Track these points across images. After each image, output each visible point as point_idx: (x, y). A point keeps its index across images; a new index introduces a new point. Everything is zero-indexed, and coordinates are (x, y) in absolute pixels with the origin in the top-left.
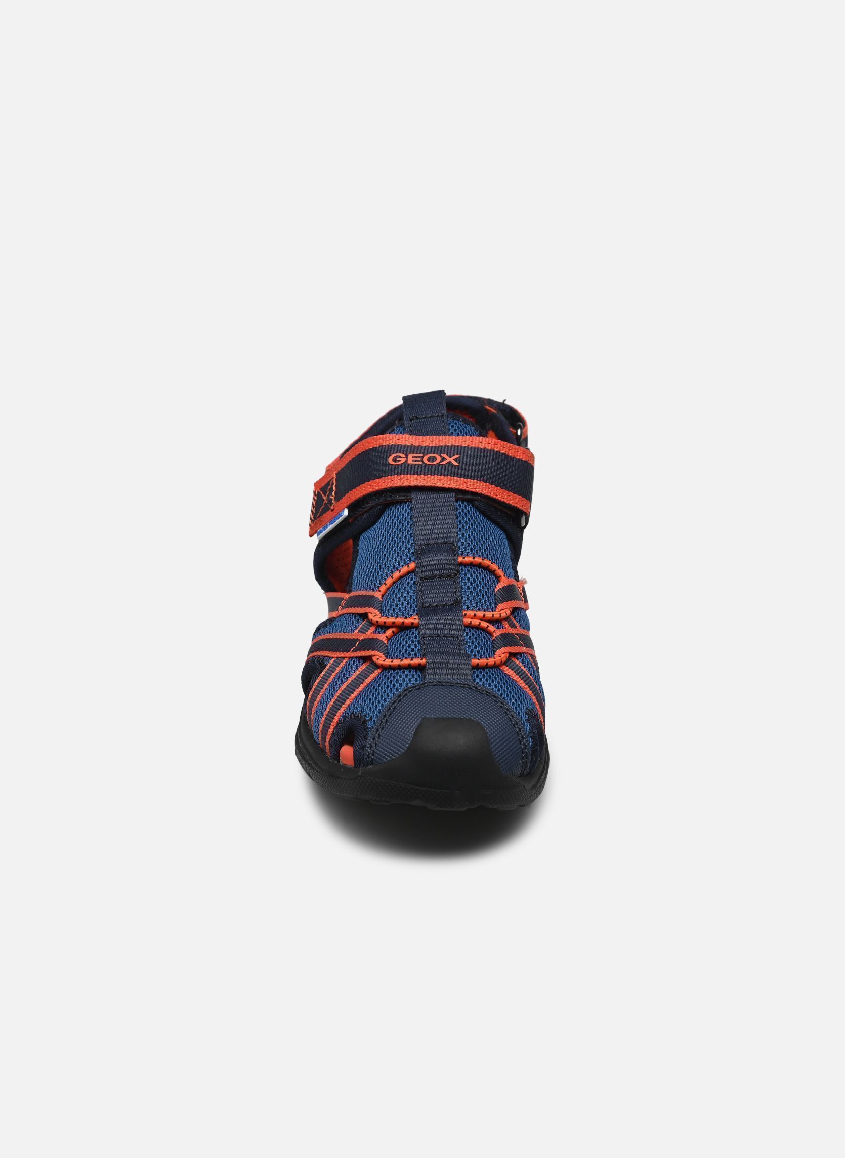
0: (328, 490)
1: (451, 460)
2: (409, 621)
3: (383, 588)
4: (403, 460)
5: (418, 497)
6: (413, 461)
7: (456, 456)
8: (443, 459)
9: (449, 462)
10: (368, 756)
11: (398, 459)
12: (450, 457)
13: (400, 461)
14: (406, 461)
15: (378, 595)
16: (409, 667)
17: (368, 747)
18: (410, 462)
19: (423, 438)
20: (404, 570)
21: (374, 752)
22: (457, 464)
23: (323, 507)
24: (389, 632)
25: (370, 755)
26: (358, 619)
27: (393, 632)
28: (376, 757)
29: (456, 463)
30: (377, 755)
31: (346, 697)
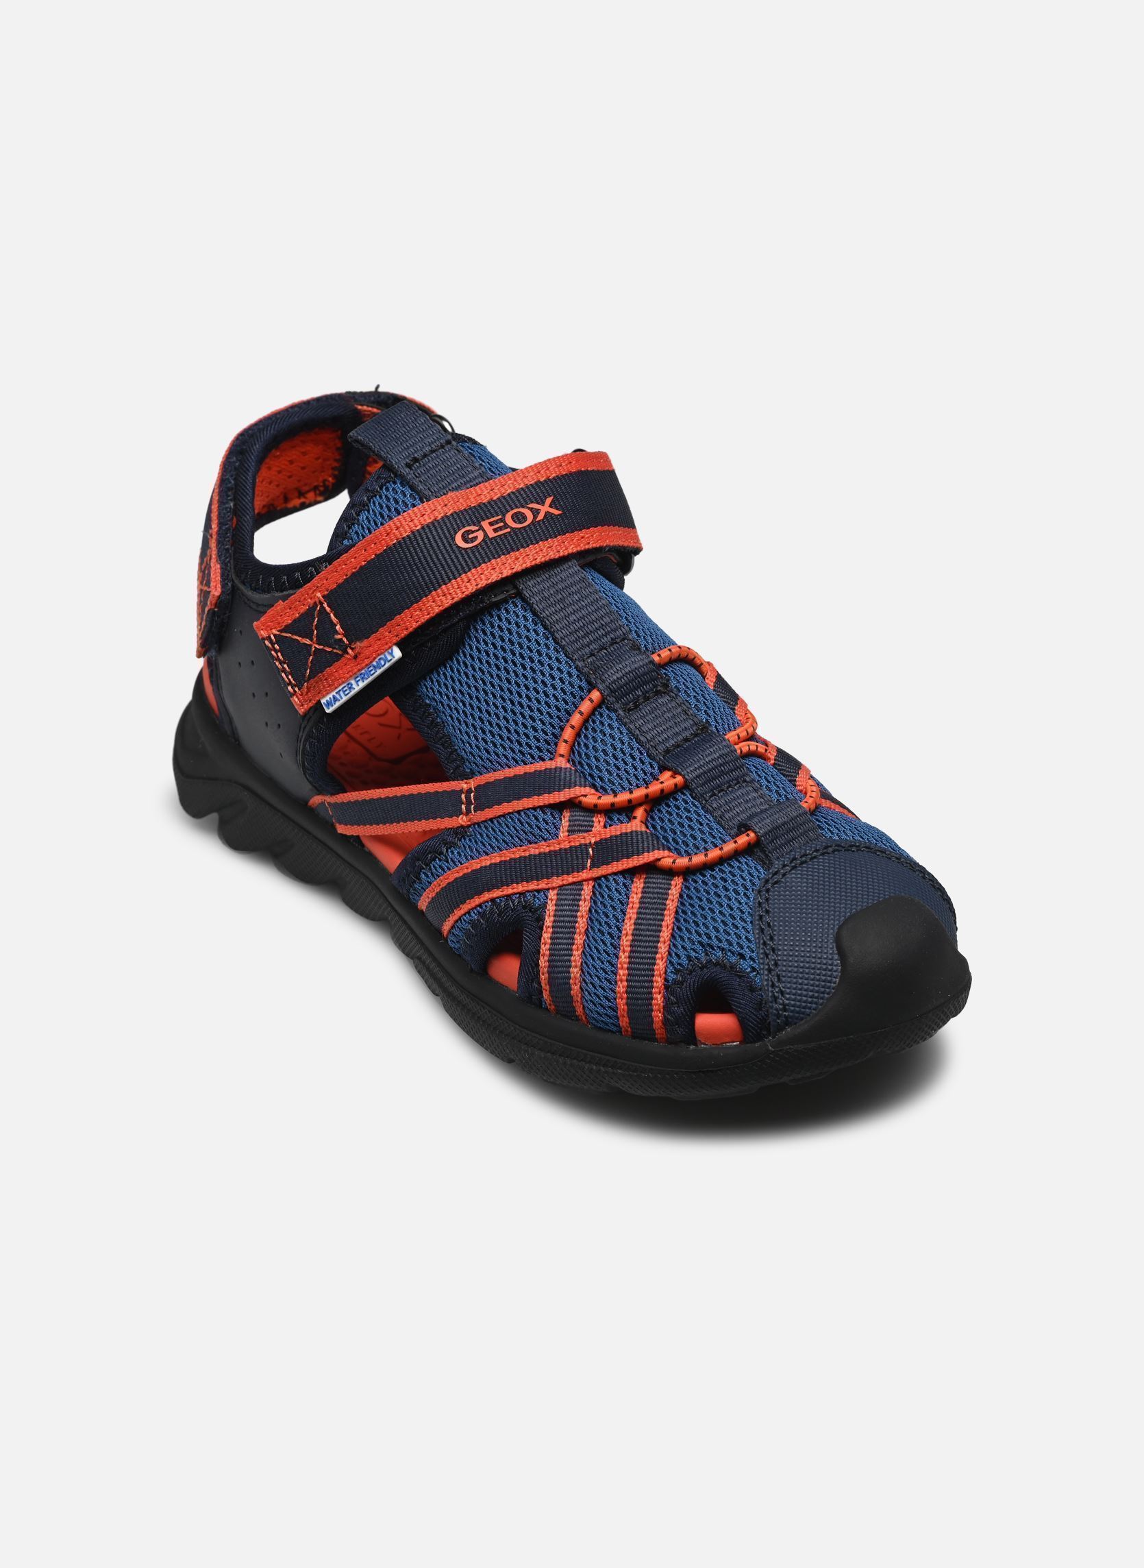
0: (314, 628)
1: (544, 509)
2: (655, 788)
3: (563, 748)
4: (480, 535)
5: (530, 587)
6: (496, 531)
7: (549, 500)
8: (536, 512)
9: (547, 513)
10: (778, 1016)
11: (471, 536)
12: (543, 503)
13: (476, 538)
14: (486, 535)
15: (561, 763)
16: (736, 854)
17: (771, 1002)
18: (491, 534)
19: (475, 490)
20: (586, 706)
21: (783, 1004)
22: (560, 512)
23: (311, 658)
24: (640, 813)
25: (780, 1012)
26: (551, 814)
27: (645, 810)
28: (792, 1012)
29: (556, 512)
30: (792, 1008)
31: (654, 942)
